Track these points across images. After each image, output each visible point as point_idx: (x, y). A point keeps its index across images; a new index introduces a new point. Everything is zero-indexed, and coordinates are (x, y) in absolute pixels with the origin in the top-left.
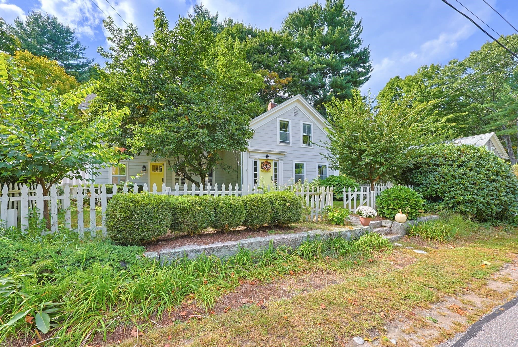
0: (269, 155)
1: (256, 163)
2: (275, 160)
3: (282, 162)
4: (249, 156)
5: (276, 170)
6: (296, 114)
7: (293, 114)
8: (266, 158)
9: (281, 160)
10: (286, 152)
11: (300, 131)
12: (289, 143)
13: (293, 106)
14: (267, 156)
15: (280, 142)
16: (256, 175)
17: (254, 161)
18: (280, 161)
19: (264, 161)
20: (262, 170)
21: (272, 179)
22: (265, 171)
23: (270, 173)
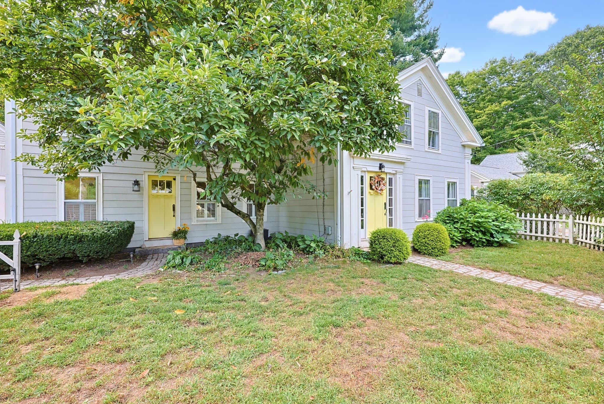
0: (384, 164)
2: (390, 173)
4: (352, 165)
6: (420, 94)
7: (416, 92)
9: (402, 173)
10: (407, 159)
11: (424, 122)
12: (410, 143)
13: (415, 79)
14: (381, 167)
17: (360, 174)
18: (398, 176)
19: (375, 175)
20: (371, 191)
21: (385, 207)
22: (375, 194)
23: (381, 197)
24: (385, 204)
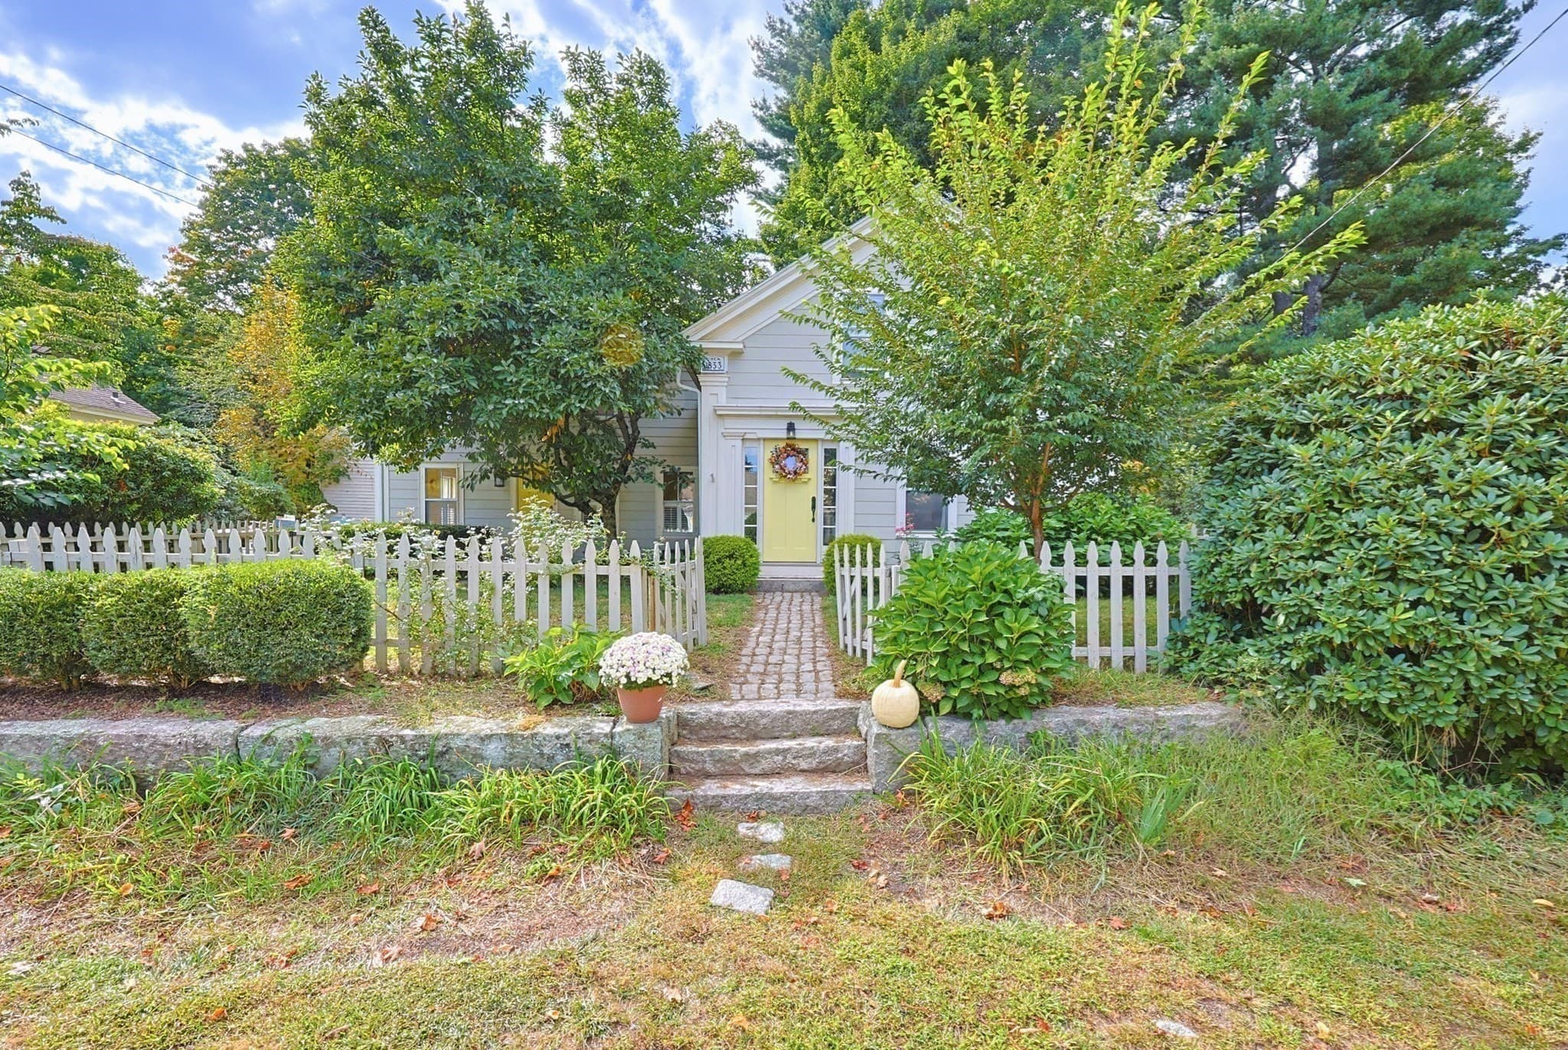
0: (797, 424)
1: (751, 455)
5: (831, 477)
8: (784, 435)
14: (791, 428)
16: (751, 497)
18: (842, 444)
19: (782, 445)
20: (773, 476)
21: (814, 507)
22: (783, 480)
23: (804, 487)
24: (814, 499)
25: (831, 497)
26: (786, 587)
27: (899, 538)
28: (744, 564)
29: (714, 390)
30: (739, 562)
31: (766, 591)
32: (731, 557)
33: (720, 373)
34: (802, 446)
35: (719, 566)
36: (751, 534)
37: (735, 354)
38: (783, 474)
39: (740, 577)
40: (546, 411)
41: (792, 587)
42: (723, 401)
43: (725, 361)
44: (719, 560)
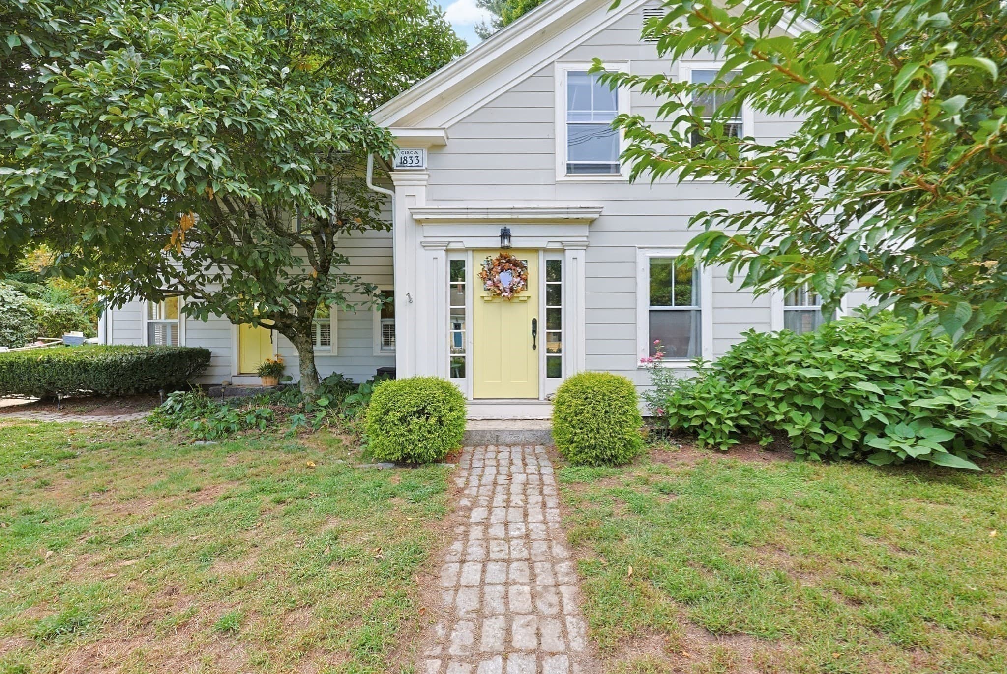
0: (512, 230)
1: (457, 270)
2: (545, 250)
3: (580, 255)
4: (420, 240)
5: (555, 295)
8: (496, 243)
9: (576, 246)
10: (599, 211)
12: (617, 168)
14: (505, 235)
15: (571, 168)
16: (458, 319)
18: (569, 254)
19: (495, 256)
20: (485, 294)
21: (534, 331)
22: (497, 300)
23: (523, 306)
24: (534, 322)
25: (555, 318)
26: (502, 439)
27: (640, 369)
28: (440, 422)
29: (410, 191)
30: (432, 421)
31: (476, 446)
32: (421, 412)
33: (418, 170)
34: (518, 257)
35: (403, 429)
36: (459, 369)
37: (436, 147)
38: (497, 292)
39: (433, 444)
40: (93, 192)
41: (509, 439)
42: (421, 202)
43: (423, 155)
44: (403, 420)
